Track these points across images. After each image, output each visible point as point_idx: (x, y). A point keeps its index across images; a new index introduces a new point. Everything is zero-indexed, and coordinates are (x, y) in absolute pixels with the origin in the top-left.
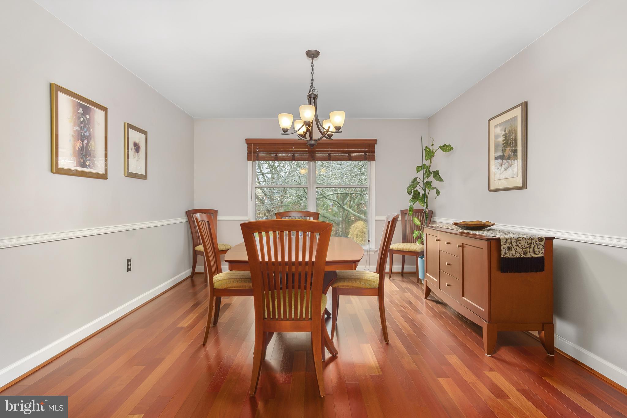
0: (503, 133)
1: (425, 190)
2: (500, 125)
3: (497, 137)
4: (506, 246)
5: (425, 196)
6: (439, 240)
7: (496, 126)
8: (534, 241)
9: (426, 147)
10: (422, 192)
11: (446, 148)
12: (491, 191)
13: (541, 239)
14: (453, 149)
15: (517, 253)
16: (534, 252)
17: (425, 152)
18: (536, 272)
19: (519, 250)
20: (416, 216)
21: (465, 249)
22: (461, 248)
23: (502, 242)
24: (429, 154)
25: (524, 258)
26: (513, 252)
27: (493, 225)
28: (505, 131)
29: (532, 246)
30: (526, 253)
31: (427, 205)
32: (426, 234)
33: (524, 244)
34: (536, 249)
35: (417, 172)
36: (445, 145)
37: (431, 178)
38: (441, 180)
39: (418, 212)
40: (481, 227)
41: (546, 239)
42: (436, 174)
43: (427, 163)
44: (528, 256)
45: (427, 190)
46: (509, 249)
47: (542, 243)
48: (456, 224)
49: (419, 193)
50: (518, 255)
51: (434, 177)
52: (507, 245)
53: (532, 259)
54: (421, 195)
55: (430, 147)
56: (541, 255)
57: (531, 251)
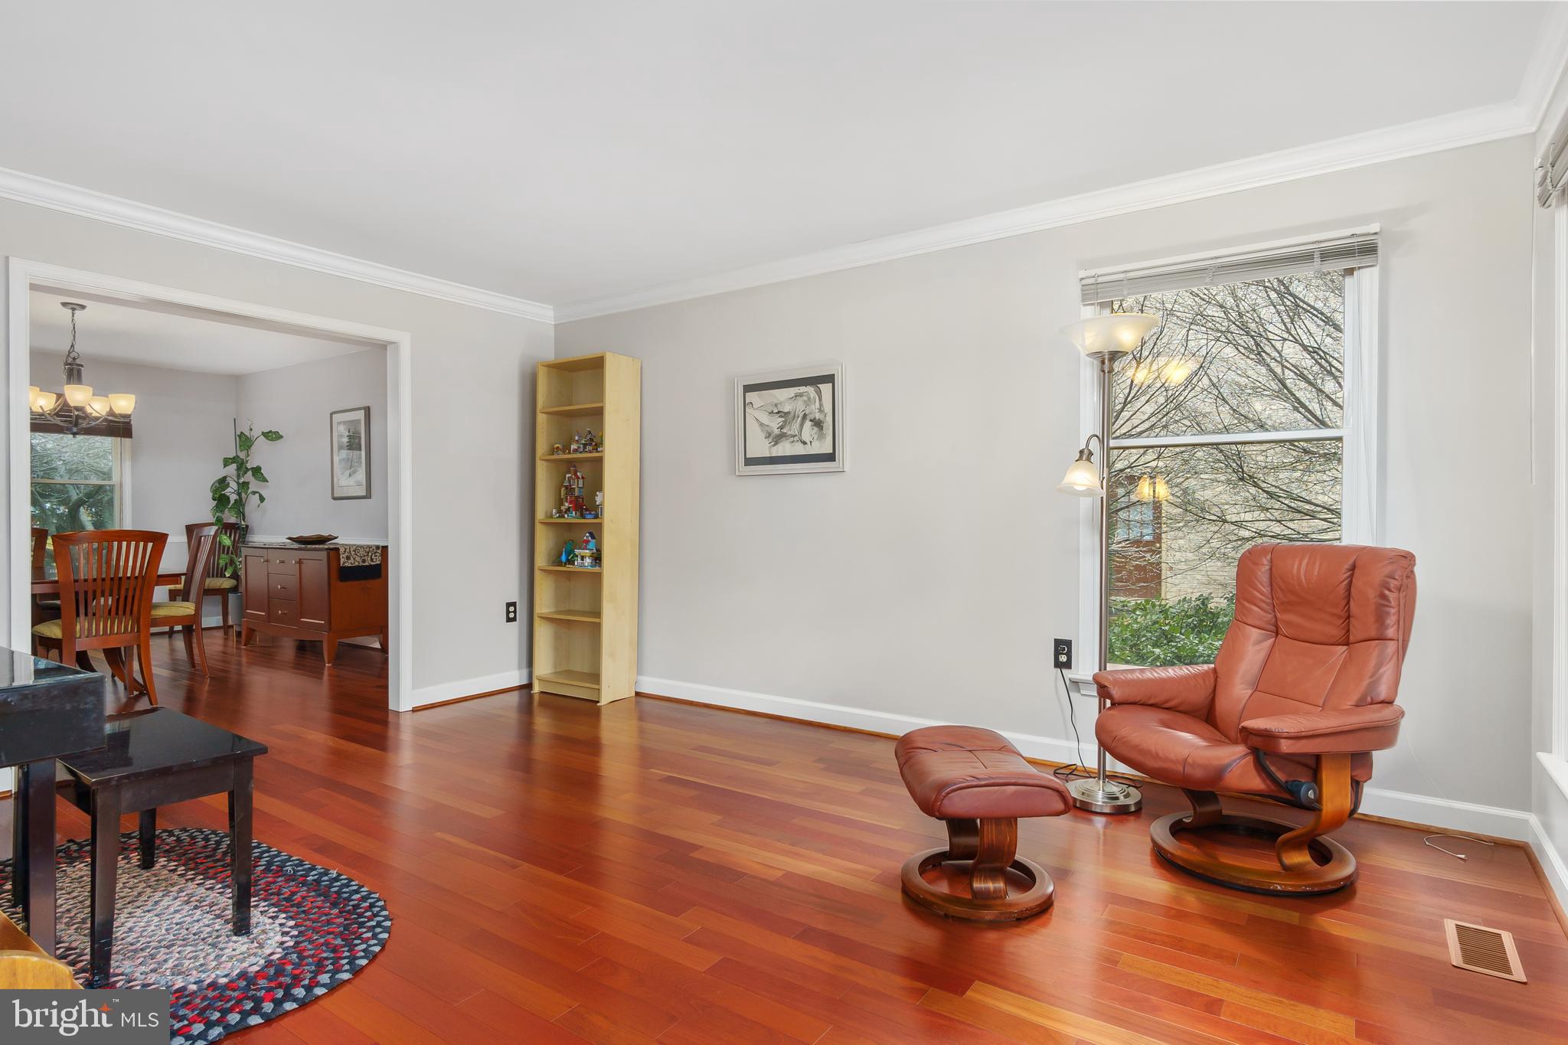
0: (348, 434)
1: (239, 494)
2: (344, 423)
3: (341, 436)
4: (345, 556)
5: (240, 504)
6: (267, 561)
7: (339, 423)
8: (371, 549)
9: (242, 433)
10: (233, 497)
11: (272, 436)
12: (335, 499)
13: (378, 547)
14: (282, 437)
15: (355, 561)
16: (372, 560)
17: (240, 439)
18: (374, 579)
19: (358, 559)
20: (226, 534)
21: (302, 566)
22: (298, 565)
23: (342, 550)
24: (245, 442)
25: (362, 566)
26: (352, 560)
27: (336, 538)
28: (349, 432)
29: (370, 554)
30: (364, 561)
31: (244, 515)
32: (246, 556)
33: (362, 552)
34: (373, 557)
35: (225, 467)
36: (271, 432)
37: (249, 477)
38: (266, 480)
39: (228, 528)
40: (321, 540)
41: (382, 547)
42: (257, 471)
43: (242, 455)
44: (367, 564)
45: (243, 495)
46: (348, 558)
47: (379, 551)
48: (290, 539)
49: (228, 498)
50: (357, 564)
51: (253, 475)
52: (346, 554)
53: (370, 566)
54: (232, 502)
55: (247, 433)
56: (379, 563)
57: (369, 559)
